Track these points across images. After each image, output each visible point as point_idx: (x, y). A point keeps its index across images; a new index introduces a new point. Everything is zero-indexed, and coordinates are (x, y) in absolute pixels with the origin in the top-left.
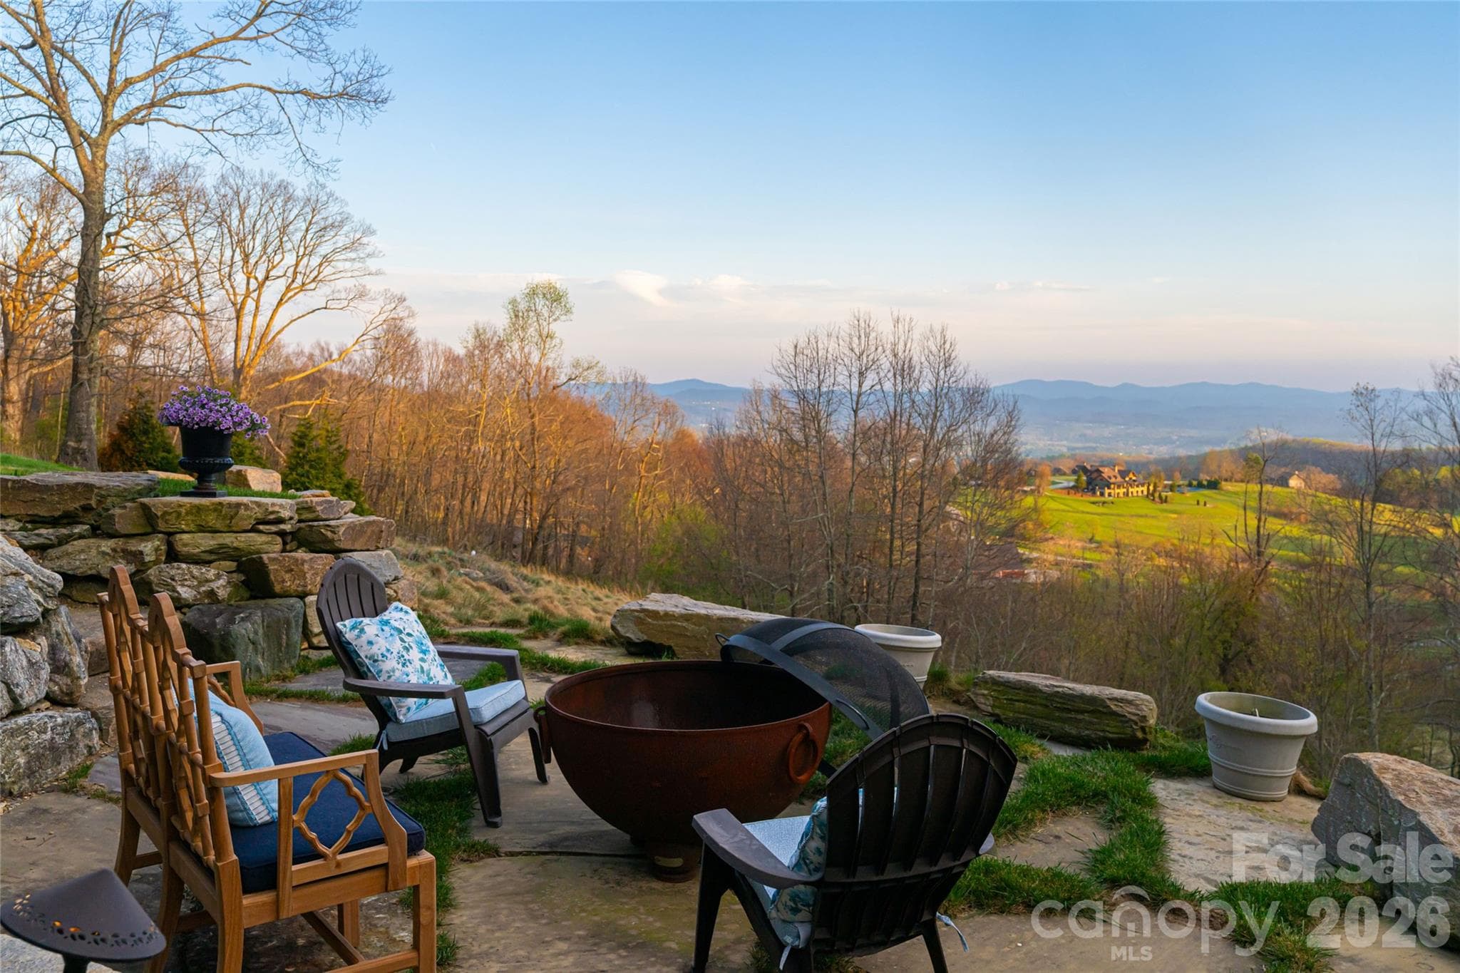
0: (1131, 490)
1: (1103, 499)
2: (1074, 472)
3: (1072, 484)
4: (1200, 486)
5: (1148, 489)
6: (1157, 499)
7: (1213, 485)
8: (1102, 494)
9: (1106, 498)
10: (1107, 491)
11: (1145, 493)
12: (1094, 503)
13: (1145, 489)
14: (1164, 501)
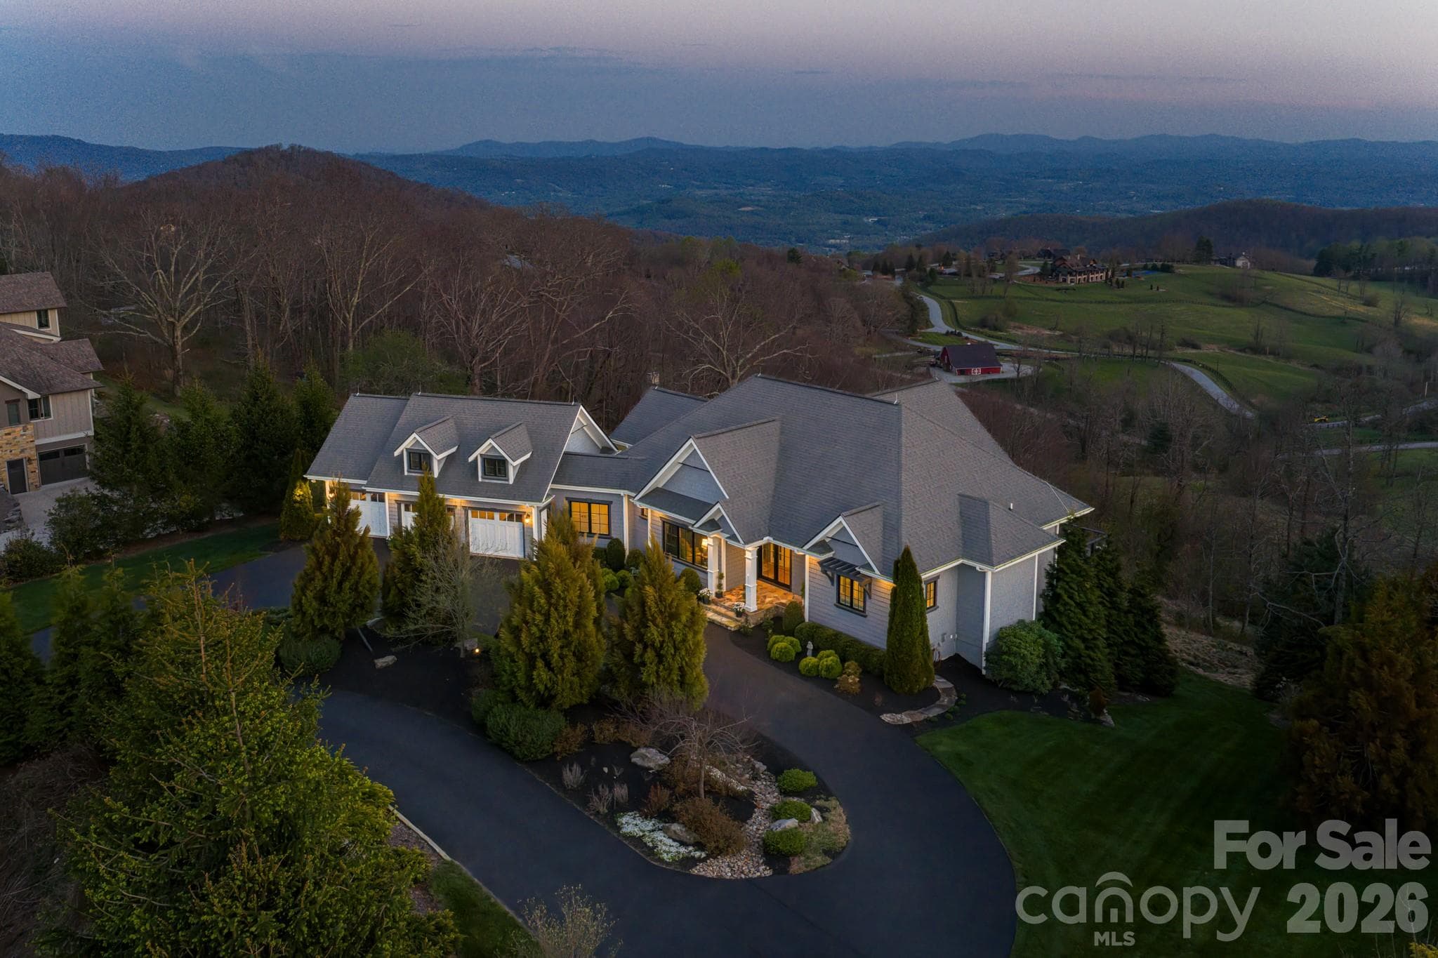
0: (1091, 276)
1: (1064, 285)
2: (1039, 255)
3: (1038, 270)
4: (1155, 268)
5: (1107, 274)
6: (1114, 285)
7: (1166, 269)
8: (1065, 281)
9: (1069, 284)
10: (1069, 278)
11: (1104, 278)
12: (1058, 290)
13: (1104, 275)
14: (1120, 285)
